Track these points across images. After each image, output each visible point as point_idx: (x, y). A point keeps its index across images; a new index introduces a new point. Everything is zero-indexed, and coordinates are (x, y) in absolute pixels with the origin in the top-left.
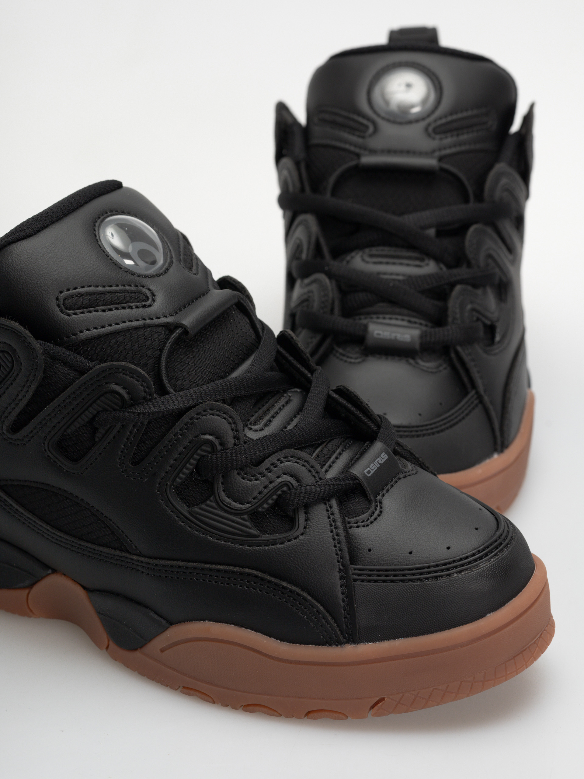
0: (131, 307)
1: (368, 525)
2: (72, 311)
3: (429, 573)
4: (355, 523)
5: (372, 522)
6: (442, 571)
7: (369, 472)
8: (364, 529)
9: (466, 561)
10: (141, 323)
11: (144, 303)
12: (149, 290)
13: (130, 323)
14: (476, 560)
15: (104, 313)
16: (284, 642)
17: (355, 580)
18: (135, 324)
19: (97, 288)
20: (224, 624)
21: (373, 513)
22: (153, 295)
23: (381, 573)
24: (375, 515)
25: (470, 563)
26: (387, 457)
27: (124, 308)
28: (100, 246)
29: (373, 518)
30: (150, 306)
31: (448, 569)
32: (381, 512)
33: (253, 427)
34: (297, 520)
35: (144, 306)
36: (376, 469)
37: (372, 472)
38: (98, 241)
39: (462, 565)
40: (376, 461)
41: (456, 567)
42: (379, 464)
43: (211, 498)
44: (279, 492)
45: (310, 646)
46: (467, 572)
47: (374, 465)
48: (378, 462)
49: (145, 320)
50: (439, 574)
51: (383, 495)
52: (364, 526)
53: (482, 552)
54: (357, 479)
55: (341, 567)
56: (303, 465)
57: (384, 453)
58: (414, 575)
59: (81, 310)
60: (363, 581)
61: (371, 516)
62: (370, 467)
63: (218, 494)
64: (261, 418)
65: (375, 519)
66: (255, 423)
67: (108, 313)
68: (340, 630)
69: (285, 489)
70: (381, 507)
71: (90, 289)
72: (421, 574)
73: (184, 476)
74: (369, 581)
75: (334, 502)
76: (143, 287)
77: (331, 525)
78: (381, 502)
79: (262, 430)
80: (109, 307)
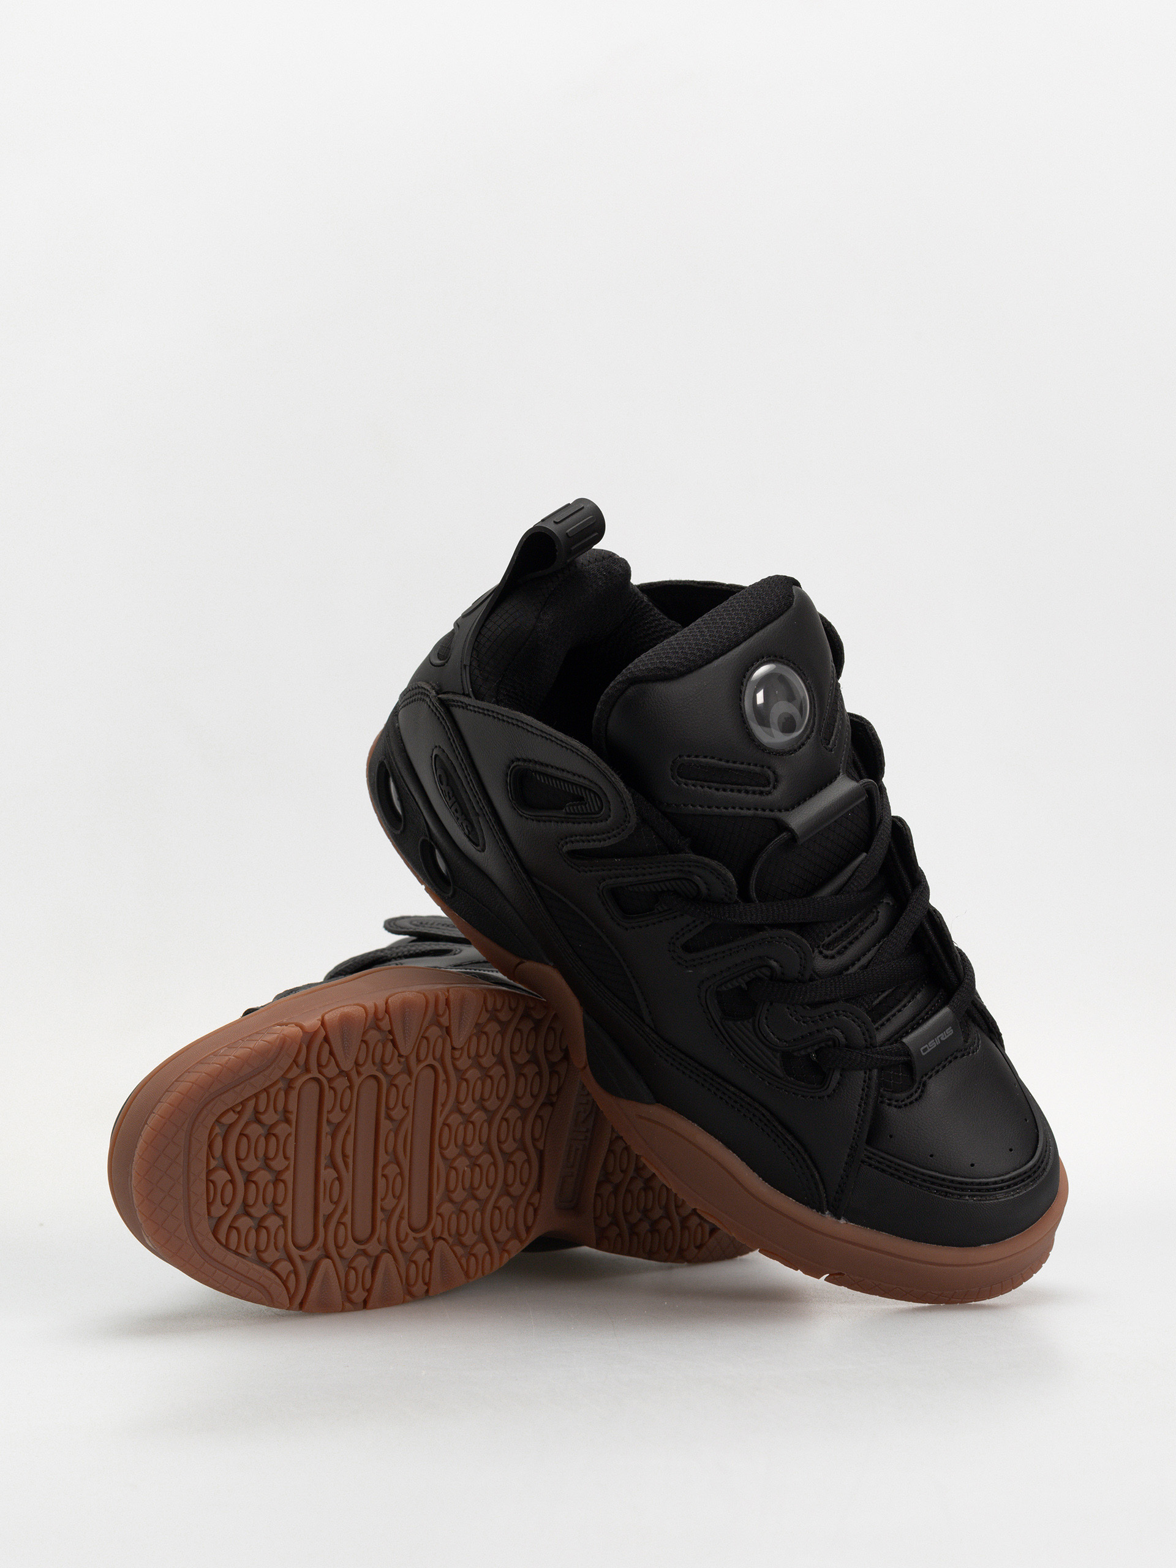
0: (747, 792)
1: (900, 1107)
2: (684, 780)
3: (942, 1186)
4: (889, 1100)
5: (906, 1105)
6: (956, 1189)
7: (925, 1050)
8: (895, 1110)
9: (984, 1187)
10: (751, 812)
11: (762, 789)
12: (774, 773)
13: (740, 811)
14: (995, 1189)
15: (716, 793)
16: (766, 1182)
17: (863, 1162)
18: (745, 812)
19: (720, 762)
20: (712, 1137)
21: (912, 1095)
22: (776, 780)
23: (893, 1165)
24: (914, 1098)
25: (988, 1190)
26: (952, 1032)
27: (739, 791)
28: (741, 708)
29: (909, 1100)
30: (769, 793)
31: (963, 1190)
32: (920, 1096)
33: (825, 952)
34: (829, 1079)
35: (761, 793)
36: (935, 1046)
37: (929, 1050)
38: (741, 701)
39: (979, 1190)
40: (938, 1037)
41: (972, 1190)
42: (940, 1040)
43: (751, 1020)
44: (823, 1045)
45: (791, 1199)
46: (980, 1198)
47: (935, 1041)
48: (940, 1038)
49: (757, 810)
50: (951, 1191)
51: (930, 1077)
52: (896, 1106)
53: (1006, 1182)
54: (909, 1056)
55: (854, 1145)
56: (859, 1026)
57: (951, 1028)
58: (925, 1181)
59: (694, 782)
60: (870, 1165)
61: (908, 1098)
62: (929, 1044)
63: (759, 1019)
64: (837, 940)
65: (911, 1103)
66: (828, 946)
67: (721, 793)
68: (827, 1201)
69: (830, 1043)
70: (922, 1091)
71: (713, 761)
72: (933, 1183)
73: (731, 987)
74: (877, 1168)
75: (875, 1072)
76: (769, 768)
77: (862, 1099)
78: (924, 1085)
79: (833, 957)
80: (723, 786)
